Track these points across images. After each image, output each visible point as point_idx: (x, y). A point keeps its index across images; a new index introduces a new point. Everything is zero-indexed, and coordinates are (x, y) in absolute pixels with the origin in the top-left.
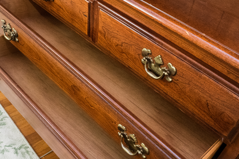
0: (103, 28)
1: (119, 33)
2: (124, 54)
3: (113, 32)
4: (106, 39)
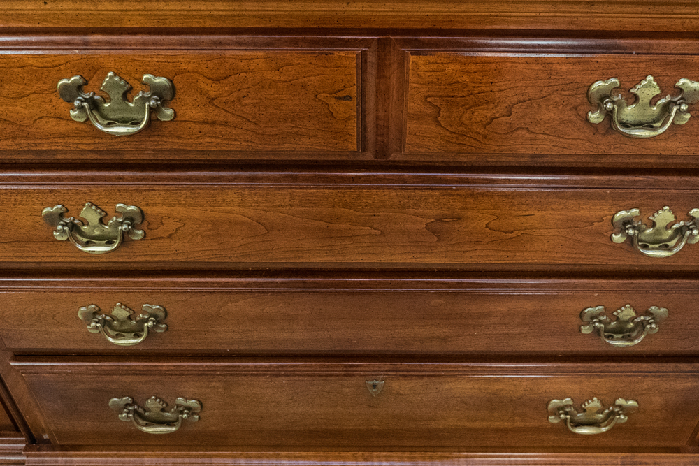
0: (429, 99)
1: (497, 84)
2: (519, 132)
3: (472, 94)
4: (442, 124)
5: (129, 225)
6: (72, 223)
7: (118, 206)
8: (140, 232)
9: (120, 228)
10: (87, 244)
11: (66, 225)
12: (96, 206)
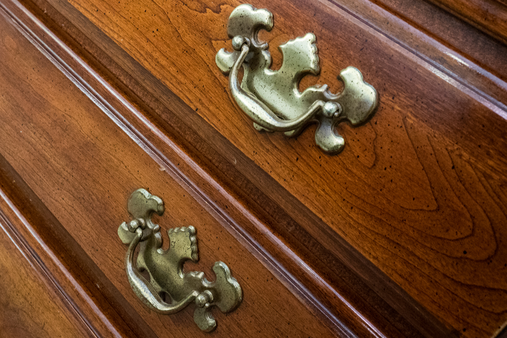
5: (209, 300)
6: (153, 232)
7: (221, 264)
8: (211, 321)
9: (195, 294)
10: (141, 272)
11: (143, 228)
12: (197, 240)
